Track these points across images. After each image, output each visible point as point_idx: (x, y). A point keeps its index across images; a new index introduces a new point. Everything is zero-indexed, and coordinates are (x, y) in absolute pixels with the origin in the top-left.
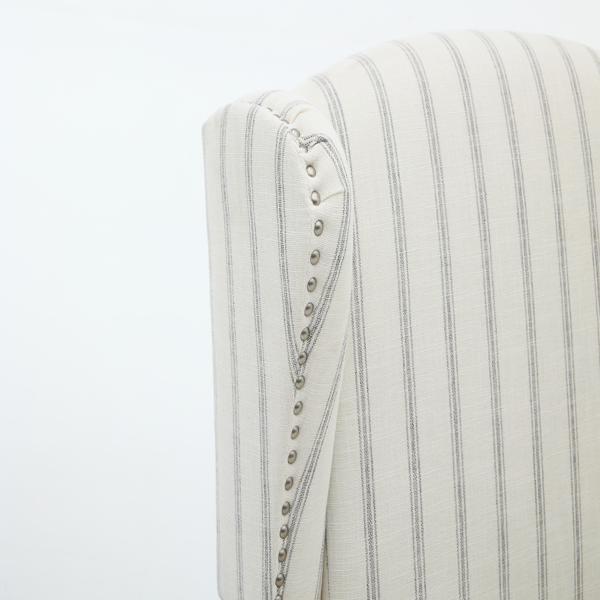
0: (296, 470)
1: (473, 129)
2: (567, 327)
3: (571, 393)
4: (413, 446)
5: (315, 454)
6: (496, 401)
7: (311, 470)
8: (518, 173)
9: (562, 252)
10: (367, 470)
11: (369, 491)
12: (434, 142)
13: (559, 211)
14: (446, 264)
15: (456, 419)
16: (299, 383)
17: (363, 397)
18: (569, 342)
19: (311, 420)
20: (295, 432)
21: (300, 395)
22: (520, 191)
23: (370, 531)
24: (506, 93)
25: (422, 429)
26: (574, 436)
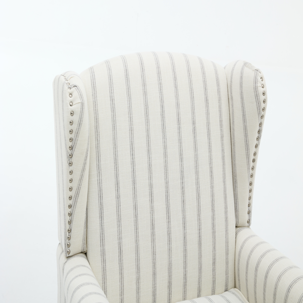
0: (72, 193)
1: (144, 85)
2: (181, 155)
3: (182, 178)
4: (118, 190)
5: (79, 189)
6: (150, 178)
7: (77, 194)
8: (162, 100)
9: (179, 128)
10: (101, 197)
11: (101, 204)
12: (128, 89)
13: (178, 115)
14: (131, 130)
15: (134, 183)
16: (70, 164)
17: (99, 172)
18: (181, 160)
19: (76, 176)
20: (71, 181)
21: (71, 168)
22: (162, 107)
23: (101, 217)
24: (159, 73)
25: (121, 185)
26: (183, 193)
